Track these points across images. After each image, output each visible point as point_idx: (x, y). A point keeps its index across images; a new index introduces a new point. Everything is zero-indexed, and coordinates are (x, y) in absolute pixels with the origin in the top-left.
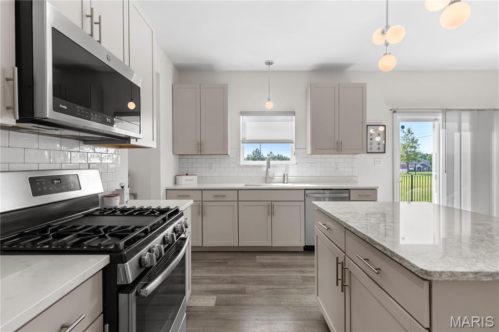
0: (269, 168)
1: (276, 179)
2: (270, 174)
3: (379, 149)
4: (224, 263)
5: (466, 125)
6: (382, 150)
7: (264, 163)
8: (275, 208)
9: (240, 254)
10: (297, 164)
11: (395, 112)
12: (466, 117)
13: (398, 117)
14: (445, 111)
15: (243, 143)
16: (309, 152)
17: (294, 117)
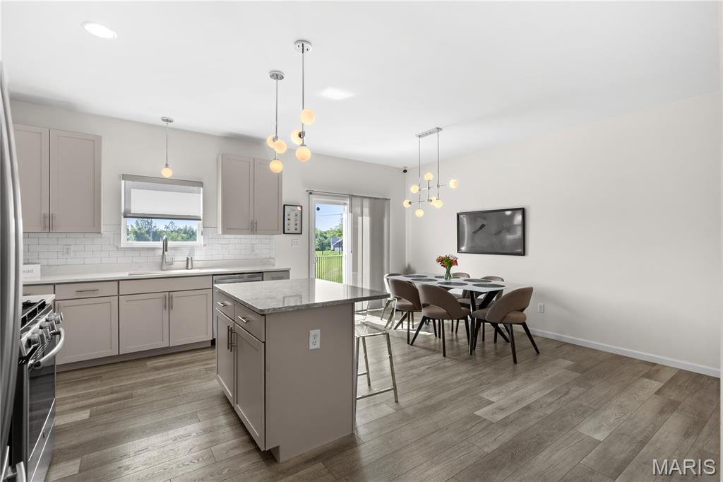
0: (166, 251)
1: (176, 264)
2: (168, 259)
3: (296, 229)
4: (97, 378)
5: (366, 210)
6: (299, 231)
7: (160, 244)
8: (174, 299)
9: (121, 365)
10: (205, 245)
11: (311, 193)
12: (366, 203)
13: (313, 199)
14: (352, 197)
15: (125, 217)
16: (220, 231)
17: (202, 189)
